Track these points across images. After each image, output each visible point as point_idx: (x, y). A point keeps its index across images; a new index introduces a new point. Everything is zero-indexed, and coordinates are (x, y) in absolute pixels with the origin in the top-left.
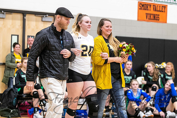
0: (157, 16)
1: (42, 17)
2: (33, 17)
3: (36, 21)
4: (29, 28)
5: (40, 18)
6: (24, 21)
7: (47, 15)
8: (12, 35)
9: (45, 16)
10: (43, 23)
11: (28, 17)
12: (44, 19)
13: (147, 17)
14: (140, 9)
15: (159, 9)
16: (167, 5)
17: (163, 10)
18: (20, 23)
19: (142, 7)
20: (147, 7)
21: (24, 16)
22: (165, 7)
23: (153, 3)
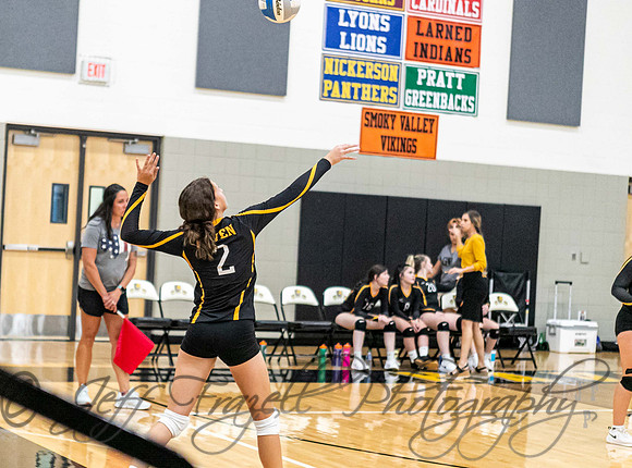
0: (410, 143)
1: (125, 143)
2: (104, 142)
3: (111, 152)
4: (94, 168)
5: (118, 146)
6: (82, 152)
7: (136, 140)
8: (54, 185)
9: (131, 141)
10: (126, 156)
11: (90, 142)
12: (128, 149)
13: (383, 145)
14: (366, 125)
15: (415, 126)
16: (438, 117)
17: (428, 128)
18: (72, 156)
19: (372, 119)
20: (386, 121)
21: (83, 141)
22: (433, 121)
23: (400, 110)
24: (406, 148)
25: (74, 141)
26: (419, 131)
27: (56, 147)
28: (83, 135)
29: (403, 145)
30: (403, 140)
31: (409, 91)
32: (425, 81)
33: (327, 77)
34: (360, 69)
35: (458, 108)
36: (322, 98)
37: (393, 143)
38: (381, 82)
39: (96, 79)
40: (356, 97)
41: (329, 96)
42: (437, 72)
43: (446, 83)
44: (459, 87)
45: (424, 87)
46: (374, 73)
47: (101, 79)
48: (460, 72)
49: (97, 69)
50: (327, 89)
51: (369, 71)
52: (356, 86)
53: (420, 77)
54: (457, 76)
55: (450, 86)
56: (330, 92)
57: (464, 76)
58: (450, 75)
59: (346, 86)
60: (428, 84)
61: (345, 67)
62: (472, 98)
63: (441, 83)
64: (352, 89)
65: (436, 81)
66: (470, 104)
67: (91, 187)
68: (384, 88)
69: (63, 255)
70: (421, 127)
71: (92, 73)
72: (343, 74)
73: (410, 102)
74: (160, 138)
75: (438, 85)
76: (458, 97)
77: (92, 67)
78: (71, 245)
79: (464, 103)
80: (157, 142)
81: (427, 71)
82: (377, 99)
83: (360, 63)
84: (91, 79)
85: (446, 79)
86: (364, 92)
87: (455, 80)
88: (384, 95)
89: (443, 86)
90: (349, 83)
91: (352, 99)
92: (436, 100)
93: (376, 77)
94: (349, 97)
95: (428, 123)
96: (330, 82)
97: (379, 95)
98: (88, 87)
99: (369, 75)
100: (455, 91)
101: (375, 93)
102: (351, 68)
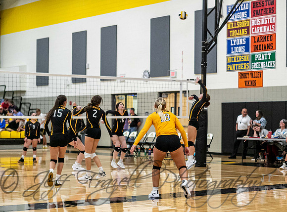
13: (245, 84)
14: (240, 78)
15: (255, 76)
16: (262, 71)
17: (259, 76)
19: (242, 76)
20: (246, 76)
23: (250, 71)
24: (253, 84)
30: (252, 81)
35: (269, 67)
36: (227, 71)
37: (248, 83)
38: (244, 62)
42: (262, 54)
43: (265, 58)
44: (269, 58)
48: (269, 53)
52: (237, 65)
53: (256, 57)
56: (229, 69)
58: (266, 55)
59: (234, 65)
60: (259, 59)
61: (233, 59)
63: (263, 58)
72: (233, 62)
73: (254, 67)
76: (269, 62)
79: (271, 64)
81: (258, 55)
82: (243, 68)
83: (237, 57)
86: (239, 67)
88: (245, 66)
91: (235, 70)
92: (262, 65)
96: (229, 65)
99: (240, 60)
102: (235, 59)
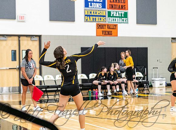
0: (110, 32)
1: (31, 38)
2: (25, 38)
3: (27, 40)
4: (23, 45)
5: (29, 38)
6: (19, 41)
7: (34, 37)
8: (12, 50)
9: (32, 37)
10: (32, 41)
11: (21, 38)
12: (32, 39)
13: (103, 33)
14: (98, 28)
15: (111, 28)
16: (117, 25)
17: (115, 28)
18: (16, 42)
19: (99, 26)
20: (103, 27)
21: (19, 38)
22: (116, 26)
23: (107, 23)
24: (109, 34)
25: (17, 38)
26: (113, 29)
27: (12, 40)
28: (19, 36)
29: (108, 33)
30: (108, 32)
31: (109, 18)
32: (113, 15)
33: (86, 15)
34: (95, 13)
35: (123, 22)
36: (85, 21)
37: (105, 33)
39: (21, 20)
40: (94, 21)
41: (87, 21)
42: (116, 12)
43: (119, 15)
44: (123, 16)
45: (113, 16)
46: (99, 13)
47: (23, 20)
48: (122, 12)
49: (22, 17)
50: (86, 19)
51: (97, 13)
54: (122, 13)
55: (120, 16)
56: (87, 20)
57: (124, 13)
58: (120, 13)
60: (114, 16)
61: (91, 13)
62: (126, 19)
64: (93, 18)
65: (116, 15)
66: (126, 20)
67: (22, 50)
68: (102, 17)
69: (16, 70)
70: (113, 28)
71: (20, 19)
72: (90, 14)
73: (109, 21)
74: (41, 36)
75: (117, 16)
76: (122, 18)
77: (20, 17)
78: (18, 67)
79: (124, 20)
80: (40, 37)
81: (113, 12)
82: (100, 21)
83: (95, 11)
84: (20, 20)
85: (119, 14)
86: (96, 19)
87: (121, 14)
88: (102, 19)
89: (118, 16)
90: (92, 17)
91: (93, 21)
92: (117, 20)
93: (99, 15)
94: (92, 21)
95: (115, 26)
96: (87, 17)
97: (101, 20)
98: (20, 23)
99: (97, 14)
100: (122, 17)
101: (99, 19)
102: (92, 13)
